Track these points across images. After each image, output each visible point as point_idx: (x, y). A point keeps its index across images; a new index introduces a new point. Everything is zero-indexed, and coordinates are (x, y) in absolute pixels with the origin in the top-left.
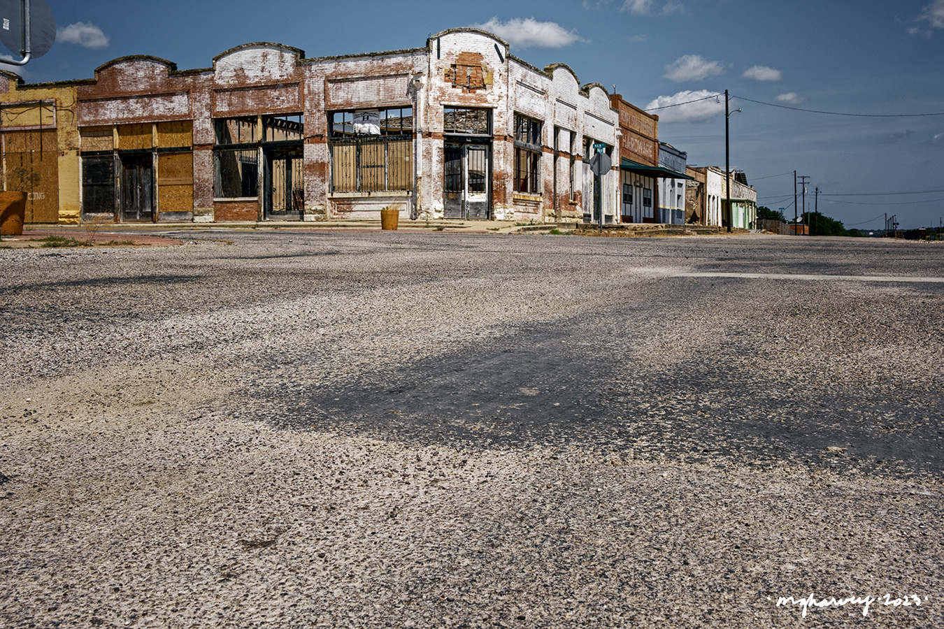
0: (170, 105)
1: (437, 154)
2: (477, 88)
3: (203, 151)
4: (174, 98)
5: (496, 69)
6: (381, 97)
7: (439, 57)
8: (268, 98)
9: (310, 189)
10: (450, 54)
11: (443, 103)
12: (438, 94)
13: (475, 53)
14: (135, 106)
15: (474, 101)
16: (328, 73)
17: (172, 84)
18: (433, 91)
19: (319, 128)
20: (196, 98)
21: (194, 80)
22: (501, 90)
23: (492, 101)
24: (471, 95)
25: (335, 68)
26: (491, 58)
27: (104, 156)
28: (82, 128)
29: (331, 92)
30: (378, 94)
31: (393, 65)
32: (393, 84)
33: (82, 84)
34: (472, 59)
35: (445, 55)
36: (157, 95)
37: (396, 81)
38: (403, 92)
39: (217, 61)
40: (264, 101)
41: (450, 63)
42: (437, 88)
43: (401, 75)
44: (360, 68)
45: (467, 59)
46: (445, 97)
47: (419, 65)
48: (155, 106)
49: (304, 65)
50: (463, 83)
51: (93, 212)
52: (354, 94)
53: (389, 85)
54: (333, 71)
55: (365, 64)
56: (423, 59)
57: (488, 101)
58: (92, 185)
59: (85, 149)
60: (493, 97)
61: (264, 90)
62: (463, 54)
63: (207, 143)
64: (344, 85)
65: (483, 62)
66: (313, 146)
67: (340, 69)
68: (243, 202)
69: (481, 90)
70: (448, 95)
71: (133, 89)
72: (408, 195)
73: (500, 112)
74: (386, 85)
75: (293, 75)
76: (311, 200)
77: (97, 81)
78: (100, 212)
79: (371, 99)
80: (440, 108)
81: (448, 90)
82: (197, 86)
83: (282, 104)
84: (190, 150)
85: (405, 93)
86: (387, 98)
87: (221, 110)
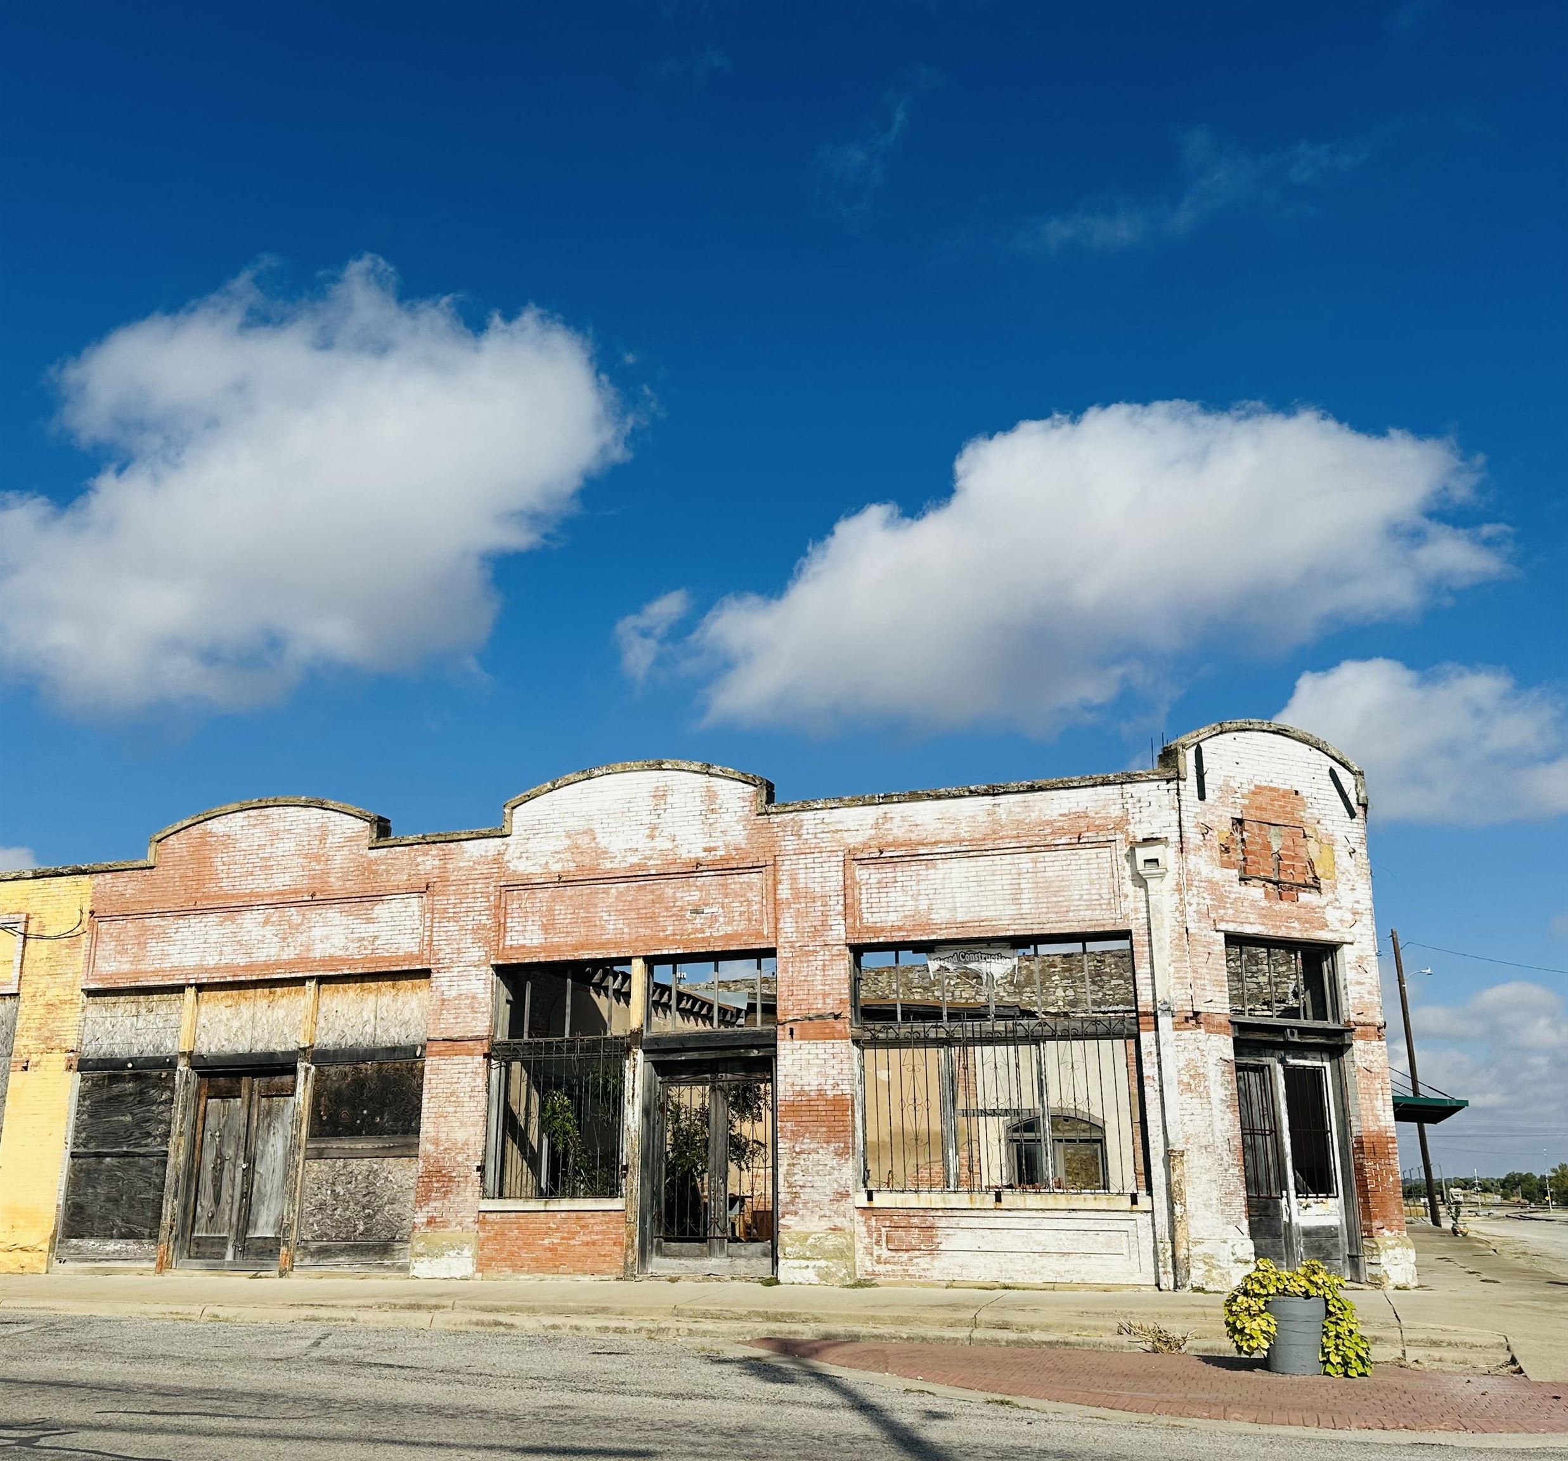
0: (370, 930)
1: (1219, 1079)
2: (1300, 887)
3: (457, 1059)
4: (380, 910)
5: (1339, 835)
6: (1026, 909)
7: (1202, 796)
8: (667, 909)
9: (799, 1179)
10: (1227, 789)
11: (1223, 926)
13: (1285, 791)
14: (257, 932)
15: (1296, 924)
16: (853, 840)
17: (375, 872)
18: (1194, 890)
19: (825, 995)
20: (445, 911)
21: (444, 858)
22: (1357, 895)
23: (1337, 925)
24: (1284, 905)
25: (876, 826)
26: (1323, 806)
27: (148, 1071)
28: (90, 993)
29: (864, 891)
30: (1016, 900)
31: (1061, 818)
32: (1064, 873)
33: (108, 876)
34: (1281, 806)
35: (1216, 792)
36: (328, 902)
37: (1073, 862)
38: (1100, 895)
39: (515, 811)
40: (654, 918)
41: (1229, 815)
42: (1203, 884)
43: (1088, 846)
44: (954, 827)
45: (1270, 807)
46: (1225, 908)
47: (1146, 819)
48: (317, 932)
49: (777, 820)
50: (1264, 871)
51: (92, 1236)
52: (936, 896)
53: (1051, 874)
54: (867, 836)
55: (973, 817)
56: (1158, 800)
57: (1328, 923)
58: (99, 1156)
59: (90, 1051)
60: (1338, 914)
61: (655, 887)
62: (1259, 790)
63: (470, 1035)
64: (902, 873)
65: (1307, 816)
66: (809, 1046)
67: (891, 829)
68: (574, 1215)
69: (1310, 892)
70: (1231, 903)
71: (259, 884)
72: (1135, 1207)
73: (1361, 958)
74: (1039, 875)
75: (743, 846)
76: (801, 1212)
77: (152, 868)
78: (111, 1237)
79: (994, 913)
80: (1215, 942)
81: (1230, 889)
82: (452, 878)
83: (710, 927)
84: (416, 1057)
85: (1105, 896)
86: (1045, 910)
87: (521, 942)
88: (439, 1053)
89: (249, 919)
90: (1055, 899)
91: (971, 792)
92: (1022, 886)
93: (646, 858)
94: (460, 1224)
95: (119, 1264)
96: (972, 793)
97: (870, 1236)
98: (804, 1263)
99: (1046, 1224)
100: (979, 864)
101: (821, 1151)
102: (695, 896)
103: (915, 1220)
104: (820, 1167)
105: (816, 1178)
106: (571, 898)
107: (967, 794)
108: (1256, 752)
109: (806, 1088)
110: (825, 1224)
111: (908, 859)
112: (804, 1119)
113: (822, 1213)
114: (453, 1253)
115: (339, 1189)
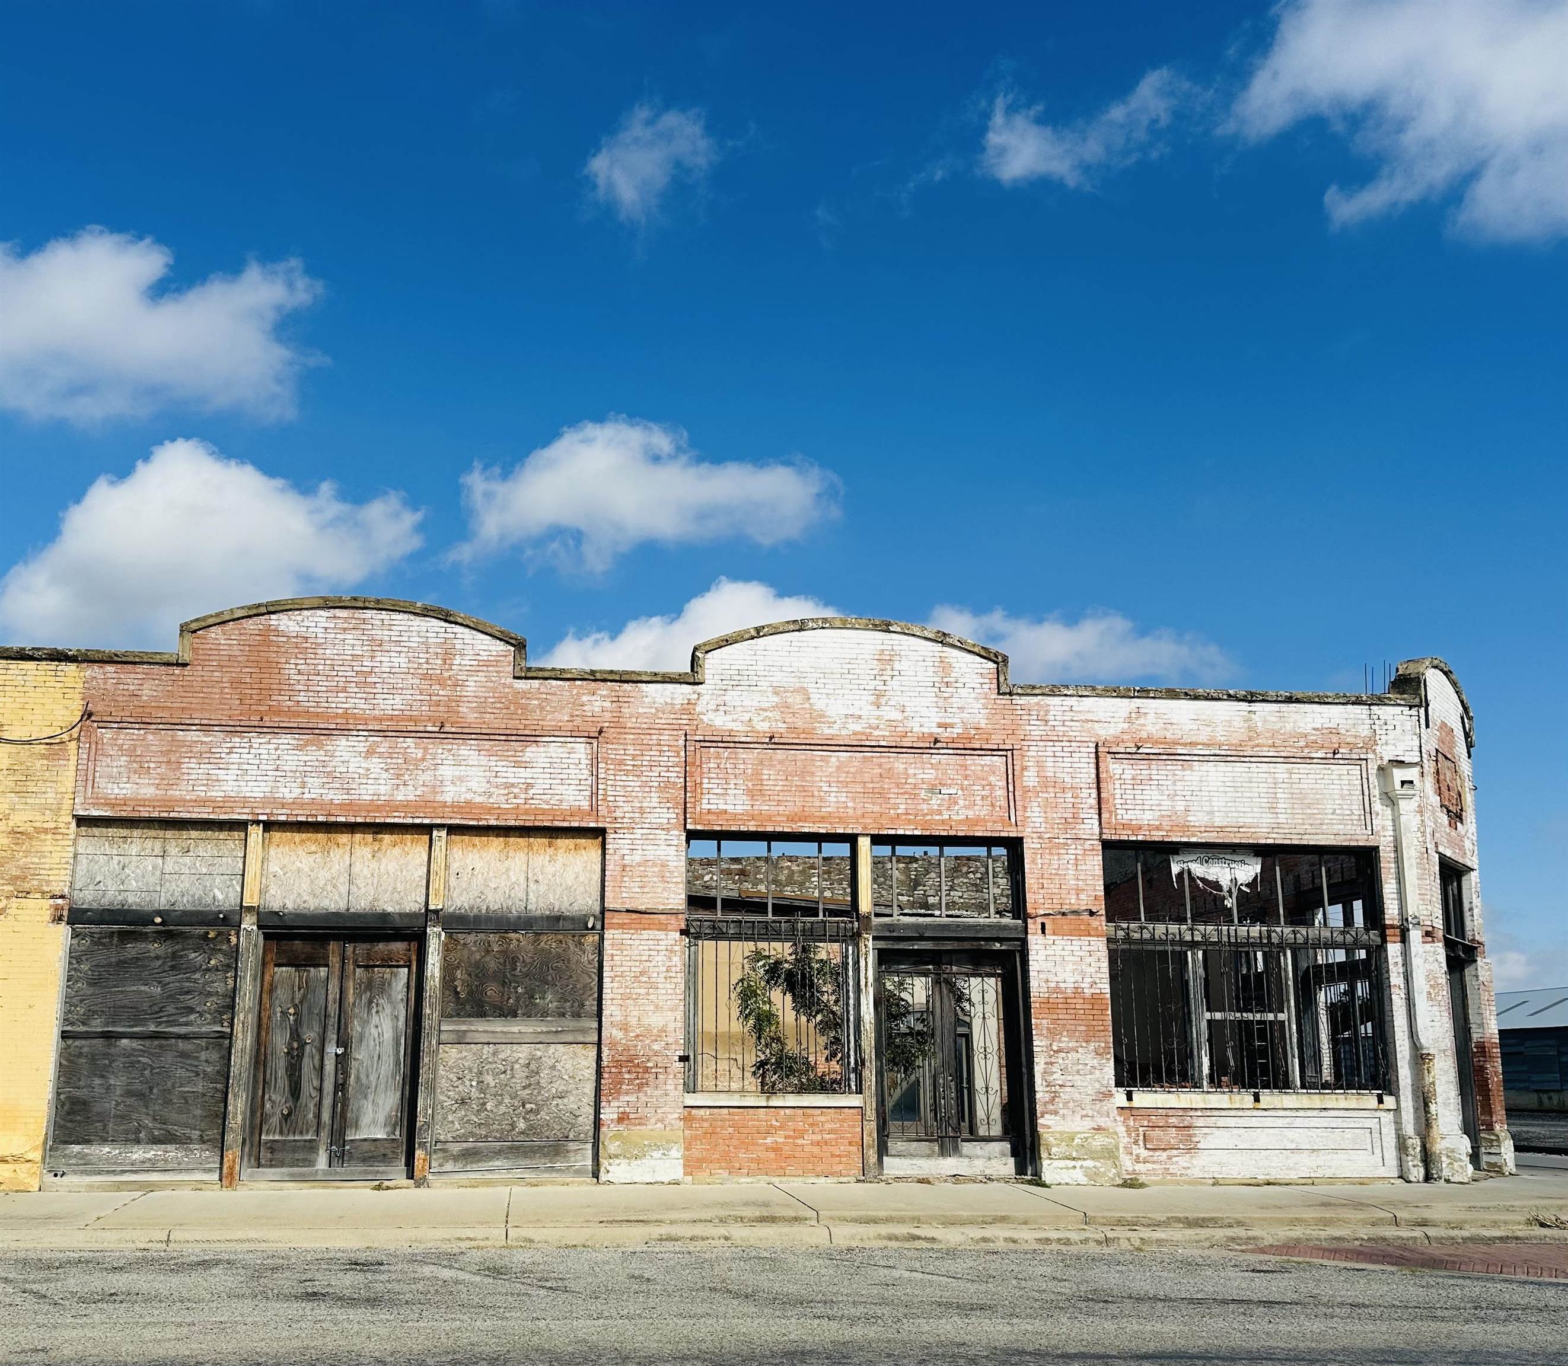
0: (515, 774)
2: (1457, 817)
3: (646, 934)
4: (532, 752)
6: (1282, 818)
7: (1427, 723)
8: (898, 785)
9: (1057, 1077)
11: (1438, 848)
12: (1432, 824)
14: (356, 764)
16: (1104, 732)
17: (524, 708)
18: (1428, 814)
19: (1078, 891)
20: (621, 763)
21: (617, 700)
25: (1129, 720)
27: (187, 929)
28: (82, 821)
29: (1117, 786)
30: (1273, 809)
31: (1314, 732)
32: (1318, 786)
33: (110, 668)
35: (1433, 723)
36: (463, 735)
39: (709, 655)
40: (882, 794)
41: (1435, 746)
42: (1430, 808)
43: (1341, 762)
44: (1210, 729)
47: (1392, 742)
48: (447, 771)
49: (1019, 702)
50: (1446, 799)
51: (104, 1141)
52: (1194, 798)
53: (1306, 786)
54: (1120, 730)
55: (1229, 721)
56: (1402, 725)
57: (1465, 850)
58: (107, 1036)
59: (87, 898)
61: (882, 760)
63: (661, 907)
64: (1159, 771)
66: (1063, 942)
67: (1145, 725)
68: (800, 1111)
69: (1460, 822)
70: (1439, 827)
71: (355, 703)
72: (1381, 1106)
74: (1294, 786)
75: (983, 726)
76: (1061, 1112)
77: (185, 665)
78: (138, 1142)
79: (1251, 820)
80: (1434, 862)
82: (629, 725)
83: (948, 809)
84: (587, 929)
85: (1356, 812)
86: (1300, 821)
87: (722, 807)
88: (622, 926)
89: (342, 745)
90: (1309, 811)
91: (1229, 696)
92: (1278, 795)
93: (870, 727)
94: (662, 1121)
95: (155, 1177)
96: (1231, 697)
97: (1129, 1136)
98: (1071, 1163)
99: (1298, 1122)
100: (1236, 769)
101: (1080, 1050)
102: (930, 775)
104: (1080, 1067)
105: (1077, 1077)
106: (780, 762)
107: (1225, 697)
109: (1062, 985)
110: (1088, 1124)
111: (1165, 757)
112: (1060, 1017)
113: (1084, 1112)
114: (655, 1154)
115: (489, 1079)
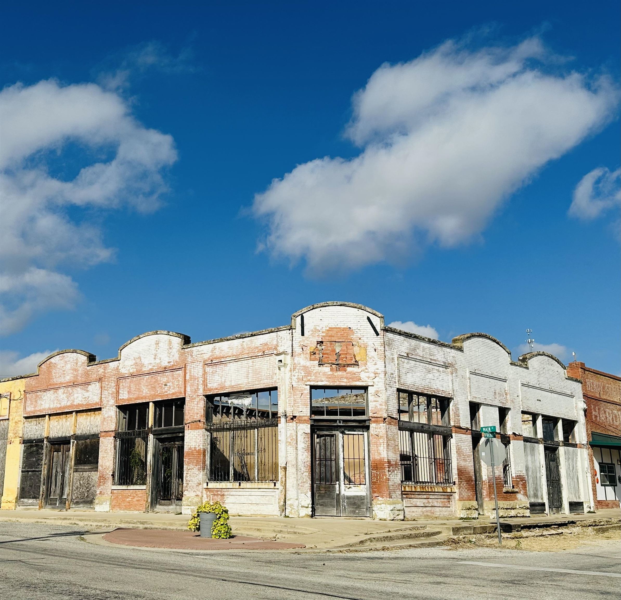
0: (86, 395)
1: (302, 440)
2: (349, 365)
3: (107, 438)
4: (90, 388)
5: (370, 343)
6: (249, 380)
7: (303, 334)
8: (158, 384)
9: (189, 478)
10: (315, 330)
11: (309, 383)
12: (303, 374)
13: (344, 328)
14: (62, 396)
15: (345, 380)
16: (206, 357)
17: (88, 375)
18: (297, 371)
19: (197, 414)
20: (105, 387)
21: (105, 369)
22: (376, 367)
23: (366, 379)
24: (340, 373)
25: (212, 351)
26: (363, 332)
27: (39, 443)
28: (26, 418)
29: (208, 376)
30: (247, 377)
31: (260, 346)
32: (260, 366)
33: (29, 378)
34: (341, 334)
35: (310, 332)
36: (78, 385)
37: (263, 362)
38: (269, 374)
39: (122, 351)
40: (155, 387)
41: (316, 340)
42: (301, 368)
43: (267, 356)
44: (232, 350)
45: (336, 335)
46: (311, 376)
47: (283, 344)
48: (76, 395)
49: (187, 351)
50: (330, 360)
51: (26, 498)
52: (227, 377)
53: (257, 367)
54: (210, 355)
55: (237, 347)
56: (286, 337)
57: (361, 379)
58: (28, 471)
59: (26, 437)
60: (367, 374)
61: (156, 377)
62: (331, 329)
63: (110, 430)
64: (219, 368)
65: (354, 337)
66: (193, 432)
67: (216, 352)
68: (134, 491)
69: (353, 367)
70: (314, 374)
71: (63, 380)
73: (377, 391)
74: (254, 367)
75: (178, 361)
76: (189, 490)
77: (38, 375)
78: (30, 498)
79: (241, 382)
80: (305, 389)
81: (314, 369)
82: (107, 376)
83: (169, 390)
84: (99, 438)
85: (271, 374)
86: (255, 380)
87: (123, 397)
88: (103, 436)
89: (61, 391)
90: (258, 376)
91: (236, 337)
92: (249, 372)
93: (153, 367)
94: (107, 494)
95: (32, 507)
97: (207, 498)
98: (188, 507)
100: (238, 364)
101: (194, 469)
102: (165, 380)
103: (219, 492)
104: (194, 474)
105: (193, 478)
106: (135, 381)
108: (330, 314)
109: (192, 447)
110: (195, 494)
111: (220, 363)
112: (191, 458)
113: (194, 490)
114: (105, 503)
115: (81, 482)
